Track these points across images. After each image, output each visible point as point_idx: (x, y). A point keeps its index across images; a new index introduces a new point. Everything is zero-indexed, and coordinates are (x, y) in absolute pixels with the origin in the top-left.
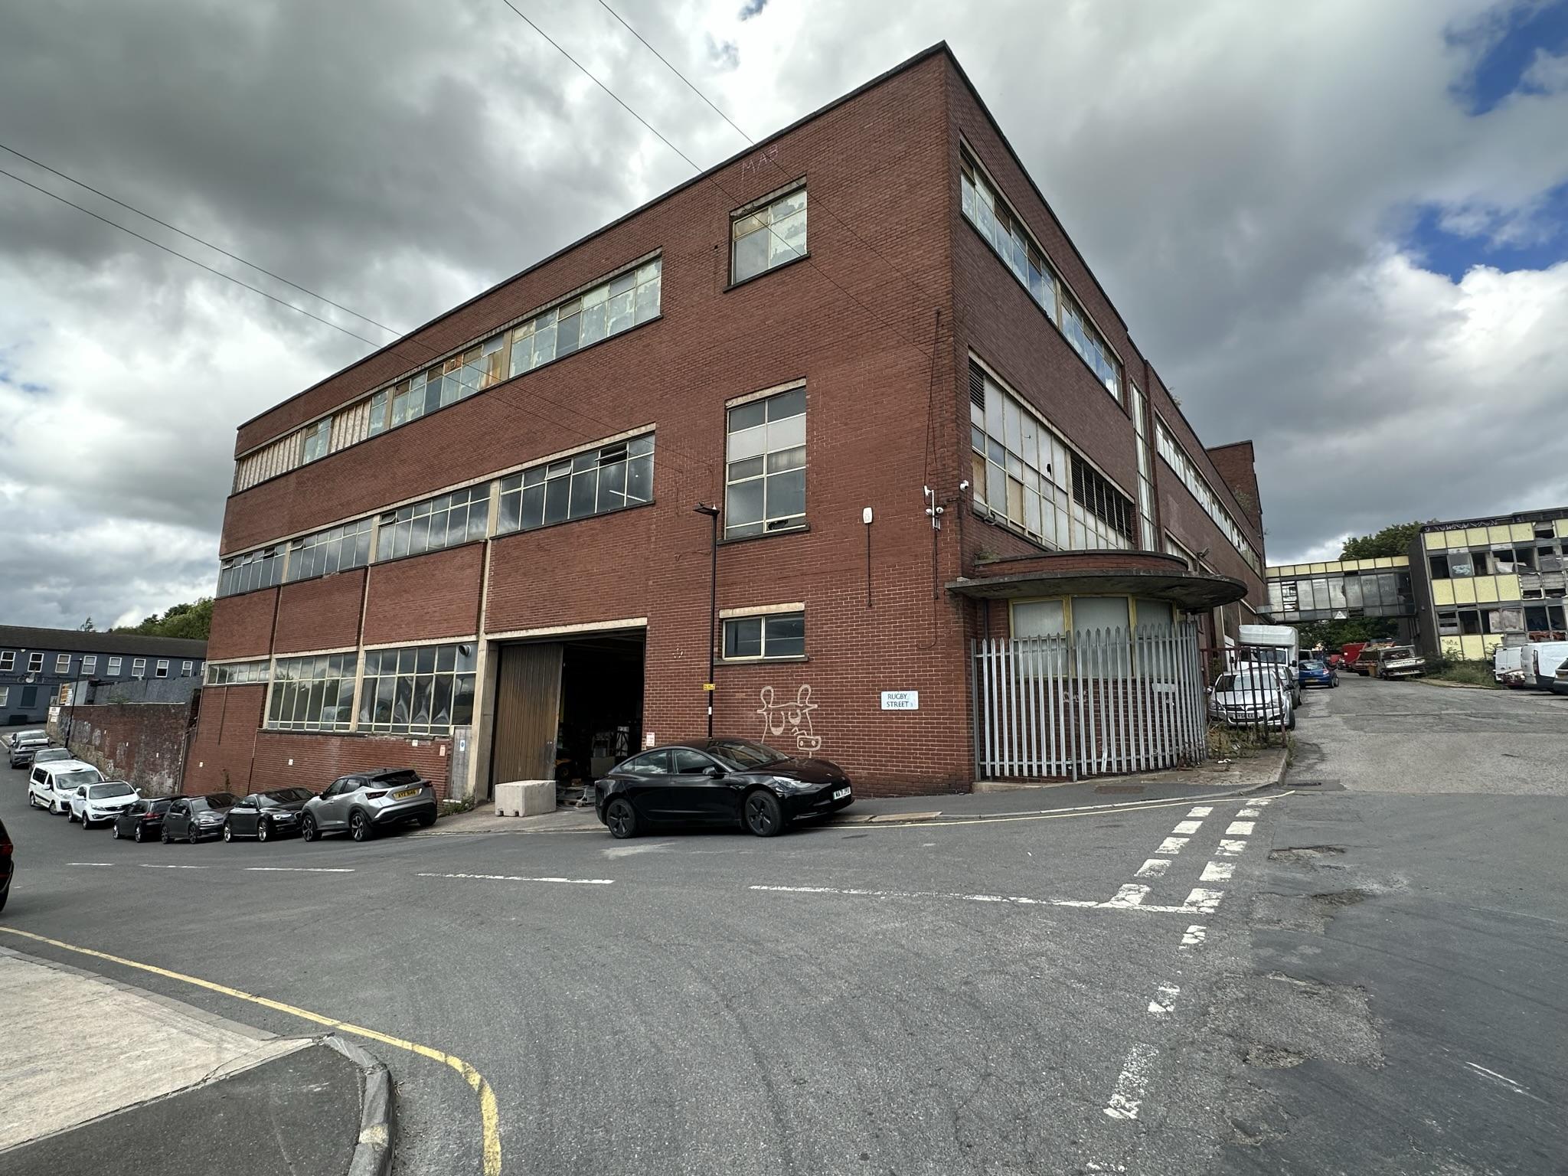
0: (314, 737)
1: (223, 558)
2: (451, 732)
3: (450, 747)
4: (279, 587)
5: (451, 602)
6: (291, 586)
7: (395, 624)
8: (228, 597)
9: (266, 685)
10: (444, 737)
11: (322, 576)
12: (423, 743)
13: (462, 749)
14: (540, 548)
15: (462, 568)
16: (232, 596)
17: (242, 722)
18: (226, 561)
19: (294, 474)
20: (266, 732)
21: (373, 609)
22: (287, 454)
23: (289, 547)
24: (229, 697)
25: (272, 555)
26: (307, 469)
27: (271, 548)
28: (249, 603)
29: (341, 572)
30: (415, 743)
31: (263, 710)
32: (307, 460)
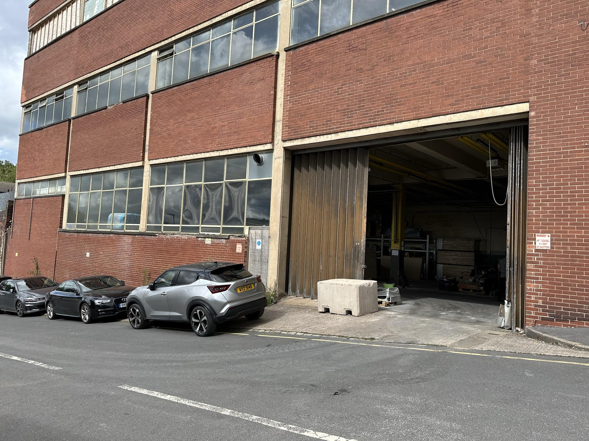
0: (107, 235)
1: (23, 104)
2: (246, 232)
3: (246, 245)
4: (69, 120)
5: (240, 116)
6: (80, 119)
7: (180, 141)
8: (29, 133)
9: (63, 196)
10: (240, 237)
11: (106, 108)
12: (216, 241)
13: (259, 247)
14: (351, 48)
15: (251, 83)
16: (32, 132)
17: (45, 224)
18: (27, 107)
19: (77, 31)
20: (65, 231)
21: (157, 129)
22: (69, 19)
23: (76, 88)
24: (35, 205)
25: (62, 97)
26: (88, 24)
27: (61, 92)
28: (46, 135)
29: (124, 102)
30: (208, 241)
31: (62, 215)
32: (87, 18)
